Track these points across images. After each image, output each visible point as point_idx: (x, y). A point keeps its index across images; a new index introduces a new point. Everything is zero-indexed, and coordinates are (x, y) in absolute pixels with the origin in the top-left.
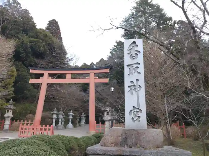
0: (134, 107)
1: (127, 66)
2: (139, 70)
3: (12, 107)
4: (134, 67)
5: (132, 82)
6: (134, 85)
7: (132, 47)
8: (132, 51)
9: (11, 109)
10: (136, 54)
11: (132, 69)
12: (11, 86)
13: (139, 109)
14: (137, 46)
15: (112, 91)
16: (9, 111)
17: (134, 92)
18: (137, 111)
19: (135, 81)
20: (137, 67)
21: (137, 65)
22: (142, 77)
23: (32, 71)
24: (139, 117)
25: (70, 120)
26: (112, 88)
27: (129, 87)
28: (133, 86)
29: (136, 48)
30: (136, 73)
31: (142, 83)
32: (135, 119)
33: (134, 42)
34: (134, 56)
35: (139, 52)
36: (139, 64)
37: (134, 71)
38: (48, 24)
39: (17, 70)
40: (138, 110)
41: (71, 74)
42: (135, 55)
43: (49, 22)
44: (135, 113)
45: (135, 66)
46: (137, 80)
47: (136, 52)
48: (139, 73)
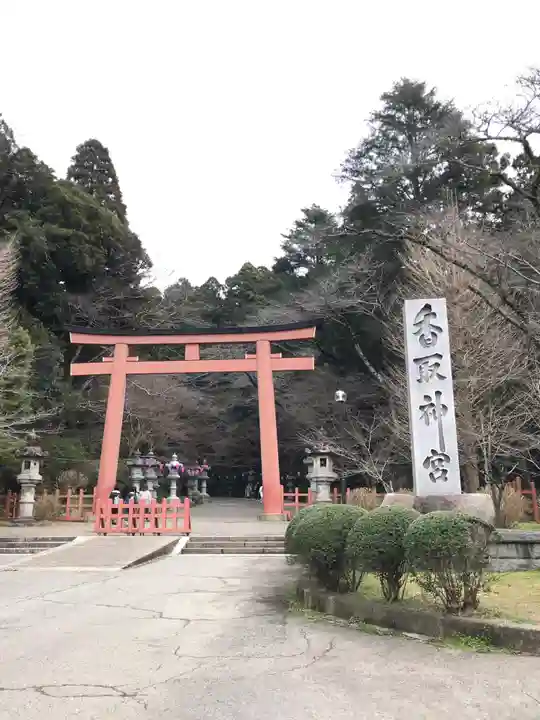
0: (433, 452)
1: (416, 360)
2: (440, 371)
4: (430, 364)
5: (426, 397)
6: (432, 405)
7: (422, 318)
8: (423, 325)
9: (37, 458)
10: (433, 333)
11: (425, 368)
13: (443, 455)
14: (434, 314)
15: (341, 399)
16: (32, 464)
17: (431, 419)
18: (440, 460)
19: (433, 396)
20: (437, 365)
21: (436, 360)
22: (448, 387)
24: (445, 471)
25: (174, 486)
26: (340, 393)
27: (422, 408)
28: (428, 406)
29: (432, 321)
30: (436, 377)
31: (448, 399)
32: (436, 476)
33: (428, 307)
34: (429, 340)
35: (440, 329)
36: (440, 356)
37: (430, 373)
38: (76, 158)
40: (443, 458)
41: (200, 344)
42: (430, 337)
43: (78, 150)
44: (436, 463)
45: (433, 361)
46: (438, 393)
47: (432, 330)
48: (441, 377)
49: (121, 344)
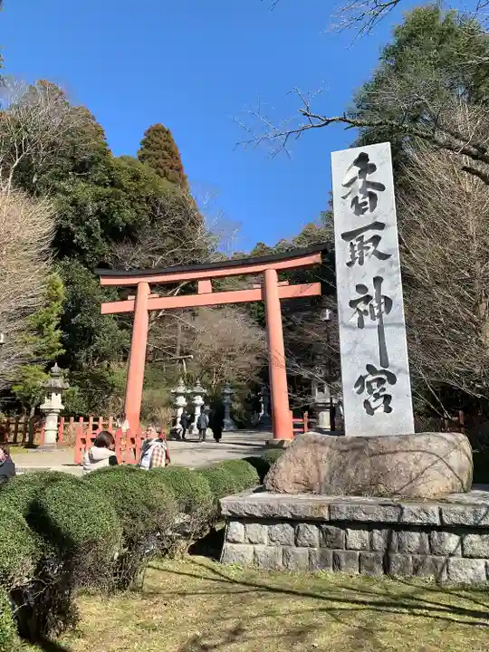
0: (370, 368)
3: (59, 383)
4: (366, 239)
5: (361, 288)
6: (368, 297)
7: (355, 175)
9: (58, 390)
10: (371, 194)
11: (359, 246)
12: (52, 326)
13: (386, 372)
14: (373, 168)
16: (53, 394)
17: (367, 318)
18: (380, 380)
20: (377, 238)
23: (104, 281)
24: (387, 397)
27: (353, 304)
28: (362, 300)
29: (370, 177)
30: (374, 257)
31: (393, 287)
32: (374, 405)
34: (365, 204)
35: (381, 187)
36: (380, 226)
37: (365, 252)
39: (67, 284)
40: (384, 377)
41: (211, 278)
42: (366, 199)
43: (145, 134)
44: (374, 385)
45: (368, 235)
46: (378, 281)
47: (369, 190)
48: (383, 256)
49: (143, 284)
